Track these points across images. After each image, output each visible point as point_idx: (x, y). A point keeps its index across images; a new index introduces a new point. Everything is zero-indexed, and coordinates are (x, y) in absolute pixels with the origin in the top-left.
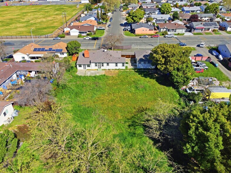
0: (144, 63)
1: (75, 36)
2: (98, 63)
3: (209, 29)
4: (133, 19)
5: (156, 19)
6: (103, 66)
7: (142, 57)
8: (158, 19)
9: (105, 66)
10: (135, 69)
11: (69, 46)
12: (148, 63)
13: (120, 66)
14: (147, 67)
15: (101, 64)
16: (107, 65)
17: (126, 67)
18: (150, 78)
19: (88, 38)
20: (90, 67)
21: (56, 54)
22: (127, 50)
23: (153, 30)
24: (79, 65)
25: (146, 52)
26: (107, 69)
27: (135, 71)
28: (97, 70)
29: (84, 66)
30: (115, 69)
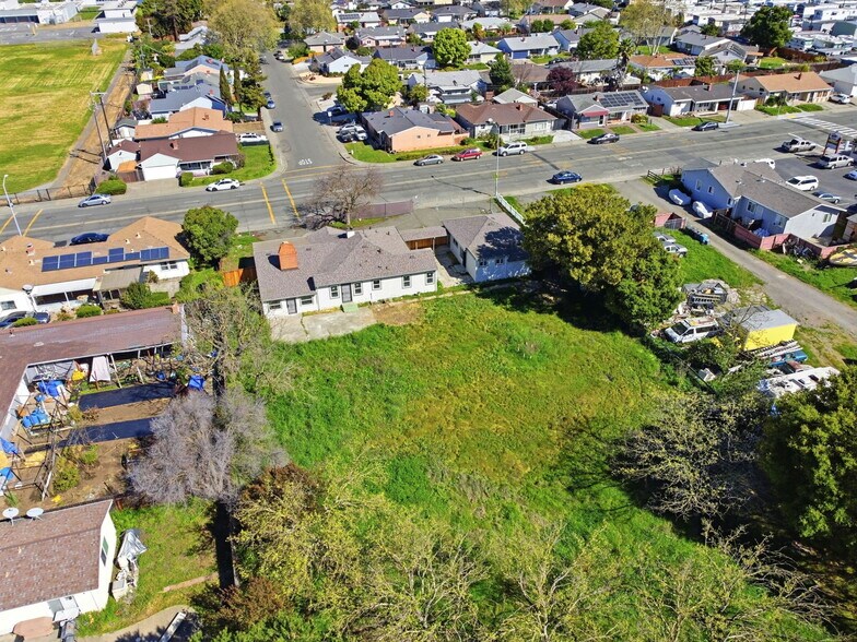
0: (498, 262)
1: (167, 181)
2: (342, 285)
3: (618, 116)
5: (437, 88)
6: (358, 291)
7: (481, 241)
8: (444, 89)
9: (368, 293)
10: (471, 286)
11: (198, 231)
12: (509, 260)
13: (419, 284)
14: (508, 273)
15: (353, 286)
16: (375, 287)
18: (540, 312)
19: (228, 186)
20: (311, 302)
21: (146, 269)
22: (401, 217)
23: (450, 133)
24: (270, 302)
25: (488, 222)
26: (375, 299)
27: (478, 295)
28: (342, 308)
29: (289, 303)
30: (403, 297)
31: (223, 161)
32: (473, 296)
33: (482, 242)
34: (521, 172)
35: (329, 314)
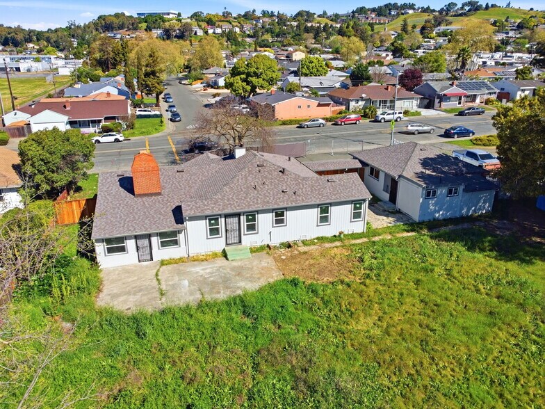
0: (450, 192)
2: (227, 216)
4: (248, 83)
6: (251, 228)
7: (416, 167)
8: (313, 86)
9: (266, 231)
10: (413, 226)
12: (466, 191)
13: (342, 220)
14: (462, 209)
15: (243, 218)
16: (278, 222)
19: (111, 139)
20: (176, 243)
24: (108, 241)
25: (419, 147)
26: (276, 241)
27: (432, 238)
28: (225, 255)
29: (140, 242)
30: (318, 238)
31: (113, 121)
32: (426, 239)
33: (420, 169)
35: (203, 263)
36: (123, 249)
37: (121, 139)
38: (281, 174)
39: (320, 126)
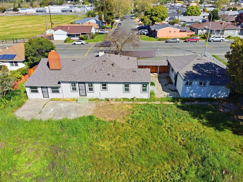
0: (201, 84)
1: (61, 41)
2: (79, 83)
4: (151, 19)
6: (91, 89)
9: (97, 91)
12: (210, 84)
13: (136, 91)
14: (207, 94)
15: (87, 85)
16: (103, 88)
17: (152, 94)
19: (80, 43)
20: (58, 92)
22: (148, 59)
24: (31, 87)
25: (197, 58)
26: (103, 97)
27: (178, 107)
28: (77, 99)
29: (43, 89)
30: (123, 99)
31: (85, 35)
32: (175, 107)
33: (190, 69)
34: (221, 47)
35: (66, 102)
36: (37, 92)
37: (84, 43)
38: (112, 66)
39: (176, 42)
